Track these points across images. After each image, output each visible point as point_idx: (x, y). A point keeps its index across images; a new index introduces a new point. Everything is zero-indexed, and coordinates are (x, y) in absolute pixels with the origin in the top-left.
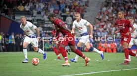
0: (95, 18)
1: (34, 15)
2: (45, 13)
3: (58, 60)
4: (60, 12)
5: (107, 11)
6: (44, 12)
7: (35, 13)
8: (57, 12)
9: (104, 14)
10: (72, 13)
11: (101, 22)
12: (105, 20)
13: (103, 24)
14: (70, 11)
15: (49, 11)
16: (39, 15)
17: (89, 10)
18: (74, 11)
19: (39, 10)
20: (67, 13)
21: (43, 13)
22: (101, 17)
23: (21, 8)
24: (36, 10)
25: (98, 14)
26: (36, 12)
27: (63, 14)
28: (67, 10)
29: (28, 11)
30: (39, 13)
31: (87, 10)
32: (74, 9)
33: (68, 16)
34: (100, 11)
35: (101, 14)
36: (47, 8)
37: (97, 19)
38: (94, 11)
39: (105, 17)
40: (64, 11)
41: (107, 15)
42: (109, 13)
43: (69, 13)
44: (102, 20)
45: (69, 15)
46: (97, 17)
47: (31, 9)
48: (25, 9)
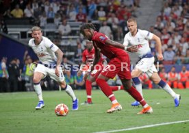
0: (152, 27)
1: (42, 24)
2: (61, 21)
3: (88, 104)
4: (88, 18)
5: (172, 13)
6: (60, 18)
7: (43, 20)
8: (83, 18)
9: (167, 19)
10: (110, 20)
11: (162, 34)
12: (170, 30)
13: (166, 37)
14: (107, 16)
15: (68, 17)
16: (50, 25)
17: (140, 14)
18: (113, 15)
19: (50, 16)
20: (102, 19)
21: (57, 21)
22: (162, 25)
23: (18, 13)
24: (45, 16)
25: (157, 20)
26: (45, 19)
27: (94, 22)
28: (102, 13)
29: (31, 18)
30: (50, 21)
31: (137, 14)
32: (114, 12)
33: (103, 25)
34: (160, 14)
35: (162, 20)
36: (65, 12)
37: (156, 28)
38: (150, 15)
39: (170, 25)
40: (95, 16)
41: (173, 21)
42: (176, 17)
43: (104, 19)
44: (164, 31)
45: (105, 23)
46: (156, 26)
47: (36, 14)
48: (24, 14)
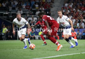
6: (18, 8)
8: (28, 7)
9: (66, 9)
10: (41, 9)
17: (54, 6)
22: (64, 11)
25: (62, 9)
27: (33, 9)
32: (42, 5)
34: (63, 6)
38: (58, 7)
43: (38, 8)
